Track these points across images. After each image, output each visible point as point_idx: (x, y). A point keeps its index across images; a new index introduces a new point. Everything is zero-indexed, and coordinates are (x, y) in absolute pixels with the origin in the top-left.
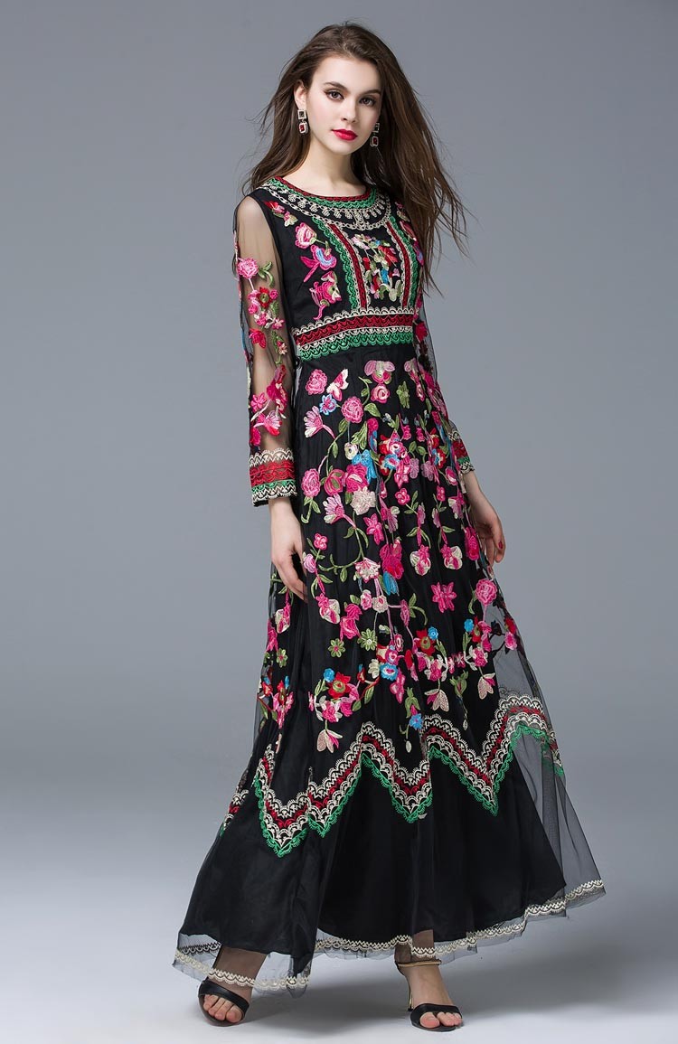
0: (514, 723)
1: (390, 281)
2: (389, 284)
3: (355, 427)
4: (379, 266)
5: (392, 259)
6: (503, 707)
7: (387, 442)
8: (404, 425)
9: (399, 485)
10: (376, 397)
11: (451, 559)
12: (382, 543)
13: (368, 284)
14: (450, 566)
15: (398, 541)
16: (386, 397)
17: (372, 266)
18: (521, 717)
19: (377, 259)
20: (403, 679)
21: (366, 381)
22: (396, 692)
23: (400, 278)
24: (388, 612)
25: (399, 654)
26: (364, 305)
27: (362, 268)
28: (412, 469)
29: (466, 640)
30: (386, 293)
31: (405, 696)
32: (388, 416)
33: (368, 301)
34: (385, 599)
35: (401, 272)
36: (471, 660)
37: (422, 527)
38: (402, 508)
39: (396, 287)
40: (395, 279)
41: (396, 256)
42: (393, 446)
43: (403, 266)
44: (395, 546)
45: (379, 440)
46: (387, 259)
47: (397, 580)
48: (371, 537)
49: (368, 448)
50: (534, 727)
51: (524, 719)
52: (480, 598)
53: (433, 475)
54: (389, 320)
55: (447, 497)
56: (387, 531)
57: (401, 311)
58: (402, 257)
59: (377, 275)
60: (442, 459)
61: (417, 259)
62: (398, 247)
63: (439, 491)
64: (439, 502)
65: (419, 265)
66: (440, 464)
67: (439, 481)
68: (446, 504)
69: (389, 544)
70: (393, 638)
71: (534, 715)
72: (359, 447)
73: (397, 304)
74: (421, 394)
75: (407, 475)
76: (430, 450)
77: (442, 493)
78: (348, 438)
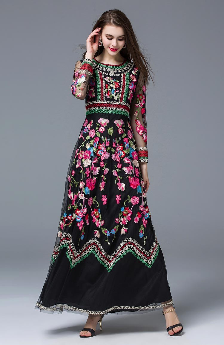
0: (128, 247)
4: (112, 88)
5: (118, 87)
6: (127, 240)
8: (107, 141)
9: (102, 160)
10: (100, 130)
11: (121, 187)
12: (89, 177)
13: (105, 93)
14: (120, 189)
15: (95, 178)
16: (103, 131)
17: (108, 87)
19: (111, 85)
20: (83, 223)
21: (98, 125)
22: (79, 226)
23: (119, 93)
24: (84, 200)
26: (102, 99)
27: (104, 88)
28: (107, 156)
29: (121, 214)
30: (113, 97)
32: (103, 137)
33: (104, 98)
34: (84, 195)
35: (120, 91)
36: (121, 221)
38: (102, 168)
39: (117, 95)
40: (117, 93)
41: (120, 86)
42: (102, 147)
43: (121, 89)
45: (98, 144)
46: (115, 86)
47: (90, 190)
48: (86, 174)
49: (93, 146)
50: (134, 251)
51: (131, 247)
52: (132, 201)
53: (116, 159)
54: (113, 106)
55: (122, 167)
56: (92, 174)
57: (119, 103)
58: (122, 86)
59: (110, 91)
60: (124, 154)
61: (129, 87)
62: (122, 83)
63: (119, 165)
64: (118, 168)
65: (129, 89)
66: (122, 156)
67: (119, 161)
68: (121, 169)
69: (91, 178)
70: (83, 209)
71: (135, 247)
72: (91, 145)
73: (117, 100)
74: (120, 131)
75: (105, 157)
76: (117, 151)
77: (120, 165)
78: (88, 141)
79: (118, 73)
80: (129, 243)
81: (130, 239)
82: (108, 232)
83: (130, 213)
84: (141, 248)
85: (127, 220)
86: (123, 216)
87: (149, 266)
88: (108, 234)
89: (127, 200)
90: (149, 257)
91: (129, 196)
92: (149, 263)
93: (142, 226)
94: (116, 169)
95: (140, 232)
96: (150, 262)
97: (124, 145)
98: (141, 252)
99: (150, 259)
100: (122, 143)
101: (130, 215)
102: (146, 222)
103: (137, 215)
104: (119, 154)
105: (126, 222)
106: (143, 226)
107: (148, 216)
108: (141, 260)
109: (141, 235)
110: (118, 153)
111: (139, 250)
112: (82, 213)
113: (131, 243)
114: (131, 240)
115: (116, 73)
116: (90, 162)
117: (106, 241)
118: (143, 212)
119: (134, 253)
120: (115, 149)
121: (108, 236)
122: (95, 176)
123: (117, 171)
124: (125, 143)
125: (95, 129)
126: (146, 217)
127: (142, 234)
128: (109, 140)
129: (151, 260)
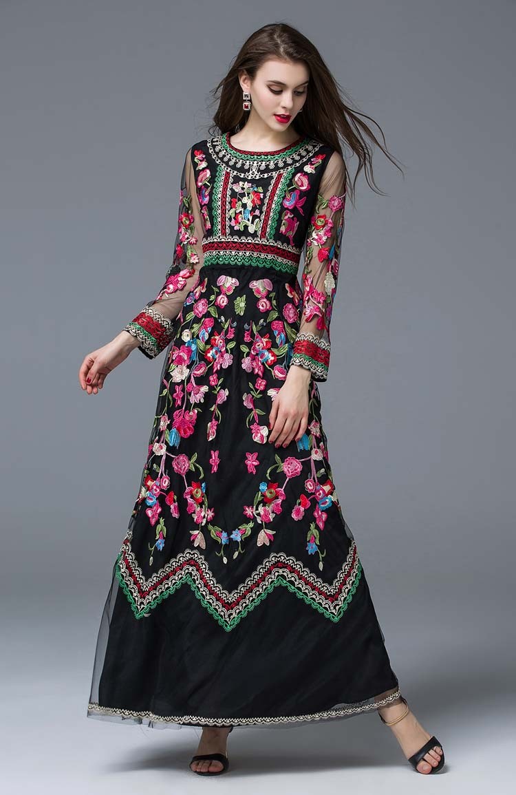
0: (277, 574)
1: (251, 218)
2: (249, 220)
3: (197, 320)
4: (244, 206)
5: (258, 202)
6: (273, 559)
7: (217, 337)
8: (232, 328)
9: (215, 370)
10: (218, 303)
11: (259, 435)
12: (180, 407)
13: (230, 219)
14: (257, 439)
15: (196, 411)
16: (225, 304)
17: (237, 205)
18: (283, 572)
19: (245, 200)
20: (160, 510)
21: (216, 290)
22: (150, 515)
23: (259, 217)
24: (164, 458)
25: (161, 490)
26: (224, 234)
27: (228, 207)
28: (227, 361)
29: (259, 497)
30: (246, 227)
31: (158, 522)
32: (223, 318)
33: (228, 231)
34: (165, 447)
35: (261, 212)
36: (259, 514)
37: (219, 407)
38: (212, 388)
39: (255, 223)
40: (255, 217)
41: (262, 201)
42: (218, 339)
43: (264, 208)
44: (191, 413)
45: (211, 335)
46: (253, 201)
47: (182, 438)
48: (174, 400)
49: (198, 337)
50: (292, 583)
51: (285, 574)
52: (286, 470)
53: (253, 369)
54: (245, 247)
55: (267, 387)
56: (188, 400)
57: (258, 241)
58: (266, 201)
59: (240, 212)
60: (272, 358)
61: (281, 204)
62: (268, 194)
63: (260, 382)
64: (257, 390)
65: (283, 209)
66: (269, 362)
67: (260, 373)
68: (264, 392)
69: (185, 410)
70: (161, 477)
71: (295, 575)
72: (193, 334)
73: (254, 235)
74: (263, 306)
75: (221, 365)
76: (254, 349)
77: (261, 384)
78: (189, 326)
79: (267, 170)
80: (278, 565)
81: (280, 556)
82: (224, 535)
83: (280, 497)
84: (312, 578)
85: (273, 512)
86: (265, 502)
87: (333, 617)
88: (224, 539)
89: (273, 467)
90: (333, 598)
91: (277, 458)
92: (333, 611)
93: (312, 526)
94: (252, 392)
95: (309, 542)
96: (335, 608)
97: (273, 338)
98: (314, 588)
99: (336, 602)
100: (267, 331)
101: (279, 501)
102: (324, 516)
103: (299, 501)
104: (261, 358)
105: (271, 517)
106: (317, 527)
107: (328, 503)
108: (314, 607)
109: (312, 548)
110: (257, 354)
111: (307, 583)
112: (157, 487)
113: (284, 566)
114: (283, 557)
115: (262, 172)
116: (186, 372)
117: (219, 555)
118: (314, 494)
119: (292, 589)
120: (250, 345)
121: (223, 543)
122: (196, 405)
123: (253, 396)
124: (276, 333)
125: (208, 300)
126: (323, 506)
127: (314, 546)
128: (235, 324)
129: (339, 605)
